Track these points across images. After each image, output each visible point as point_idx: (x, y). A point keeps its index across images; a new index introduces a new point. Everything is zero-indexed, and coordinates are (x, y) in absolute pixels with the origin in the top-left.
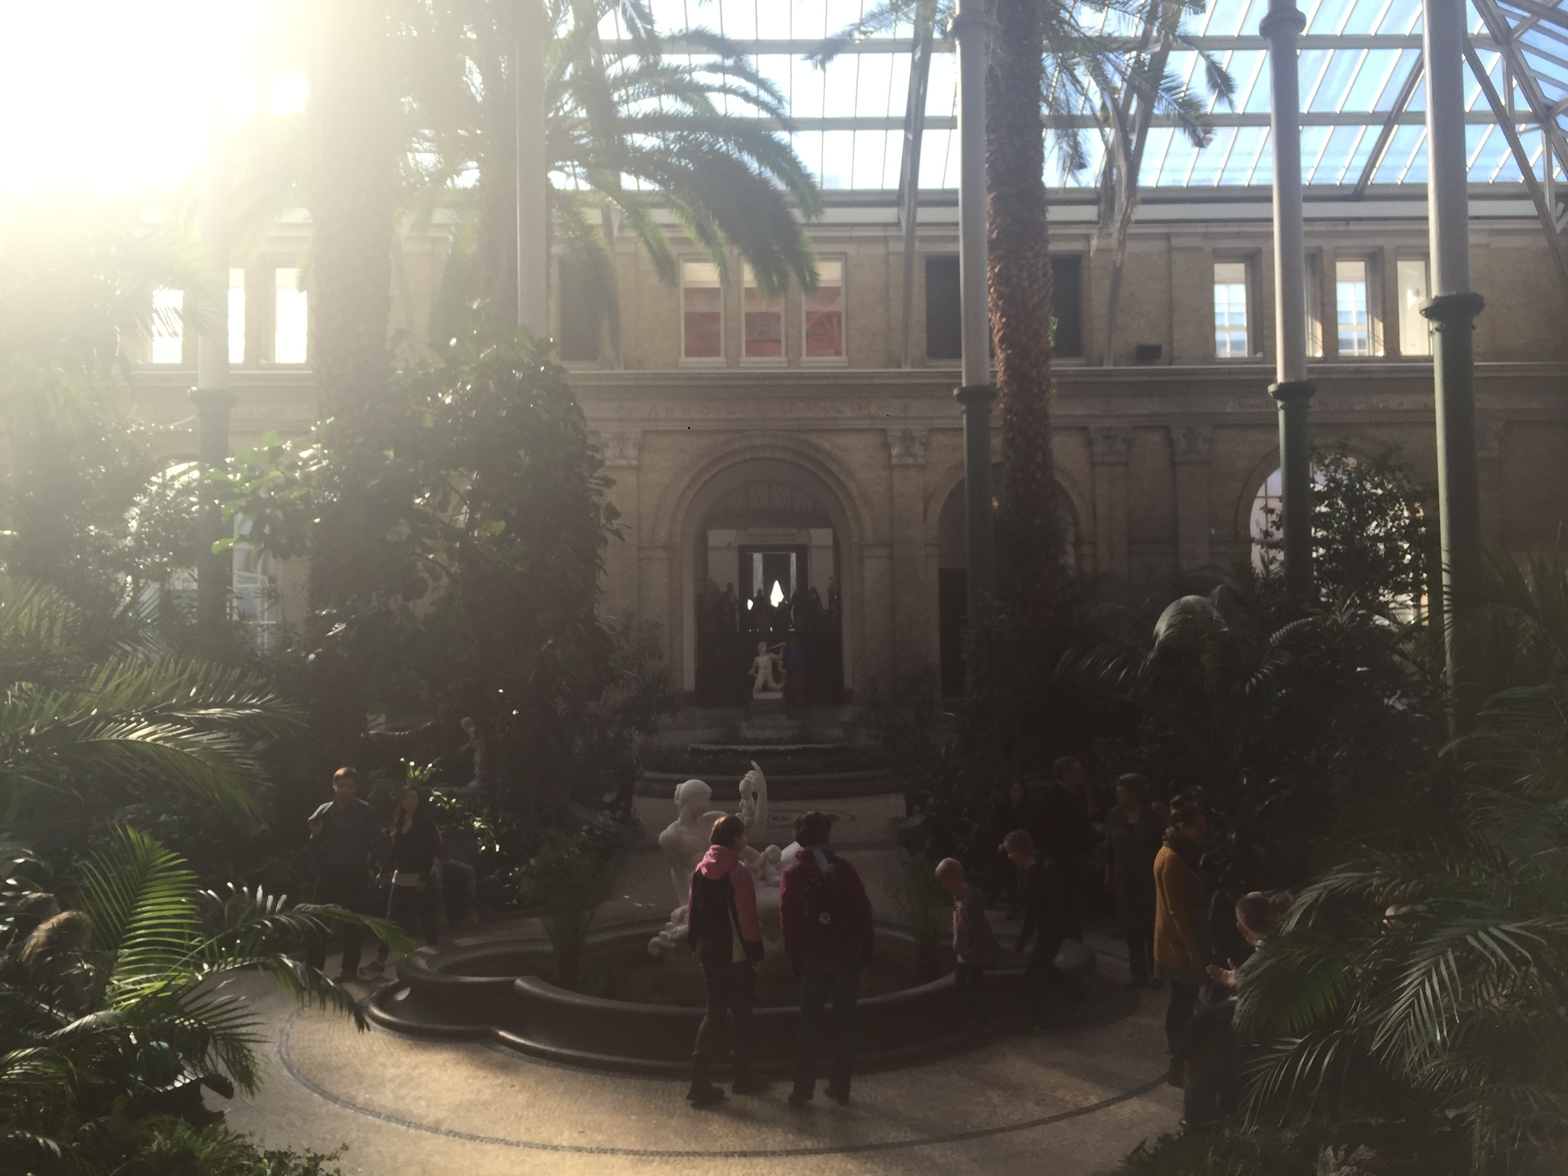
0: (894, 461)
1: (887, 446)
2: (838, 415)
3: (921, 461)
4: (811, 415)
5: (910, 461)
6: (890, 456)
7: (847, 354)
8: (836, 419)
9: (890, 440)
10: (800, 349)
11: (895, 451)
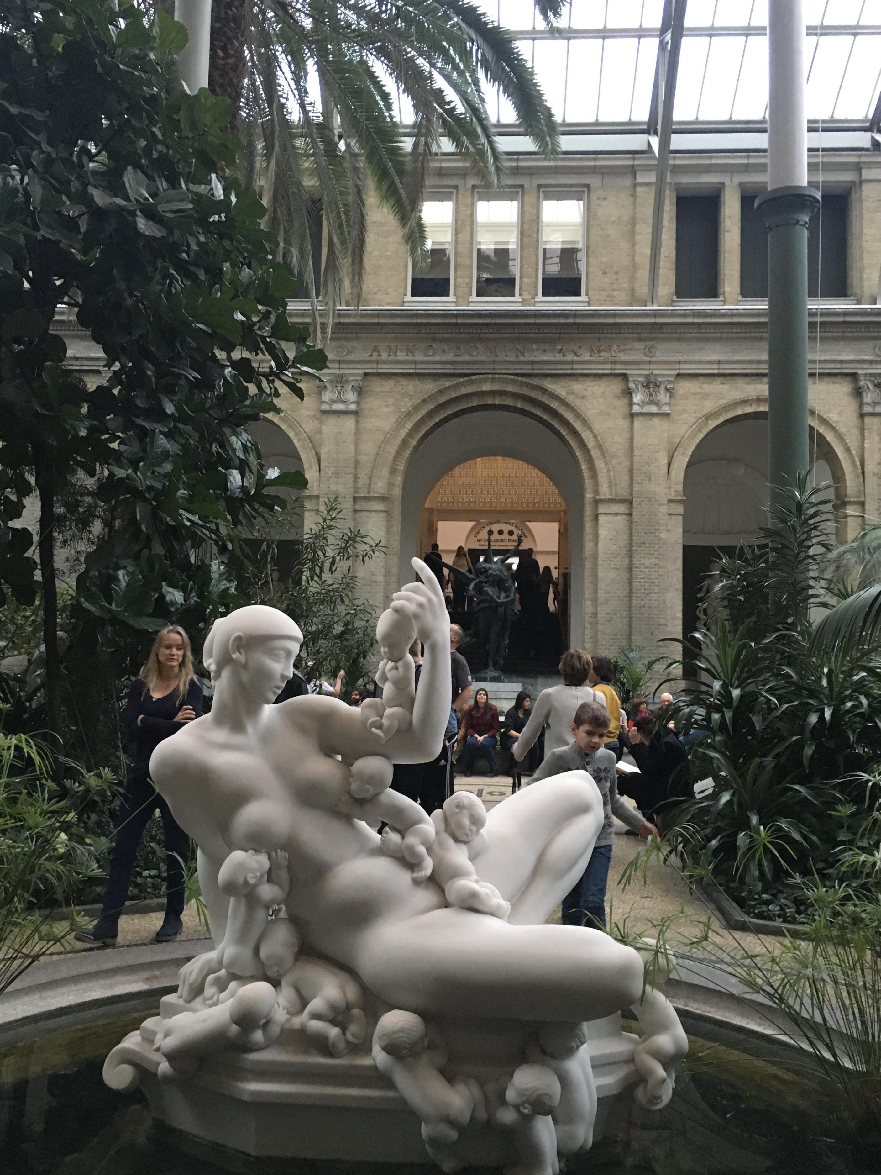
0: (636, 409)
1: (629, 393)
2: (575, 358)
3: (666, 409)
4: (546, 358)
5: (654, 409)
6: (631, 404)
7: (587, 294)
8: (572, 362)
9: (632, 385)
10: (536, 286)
11: (637, 398)
